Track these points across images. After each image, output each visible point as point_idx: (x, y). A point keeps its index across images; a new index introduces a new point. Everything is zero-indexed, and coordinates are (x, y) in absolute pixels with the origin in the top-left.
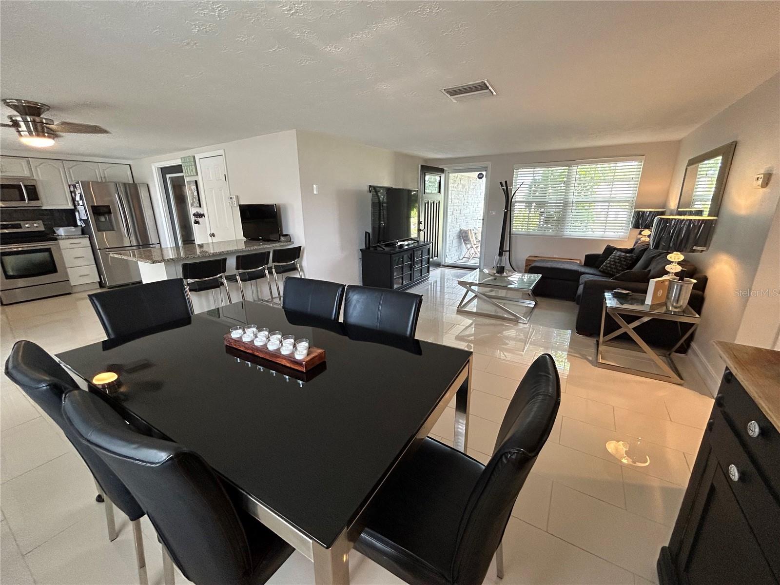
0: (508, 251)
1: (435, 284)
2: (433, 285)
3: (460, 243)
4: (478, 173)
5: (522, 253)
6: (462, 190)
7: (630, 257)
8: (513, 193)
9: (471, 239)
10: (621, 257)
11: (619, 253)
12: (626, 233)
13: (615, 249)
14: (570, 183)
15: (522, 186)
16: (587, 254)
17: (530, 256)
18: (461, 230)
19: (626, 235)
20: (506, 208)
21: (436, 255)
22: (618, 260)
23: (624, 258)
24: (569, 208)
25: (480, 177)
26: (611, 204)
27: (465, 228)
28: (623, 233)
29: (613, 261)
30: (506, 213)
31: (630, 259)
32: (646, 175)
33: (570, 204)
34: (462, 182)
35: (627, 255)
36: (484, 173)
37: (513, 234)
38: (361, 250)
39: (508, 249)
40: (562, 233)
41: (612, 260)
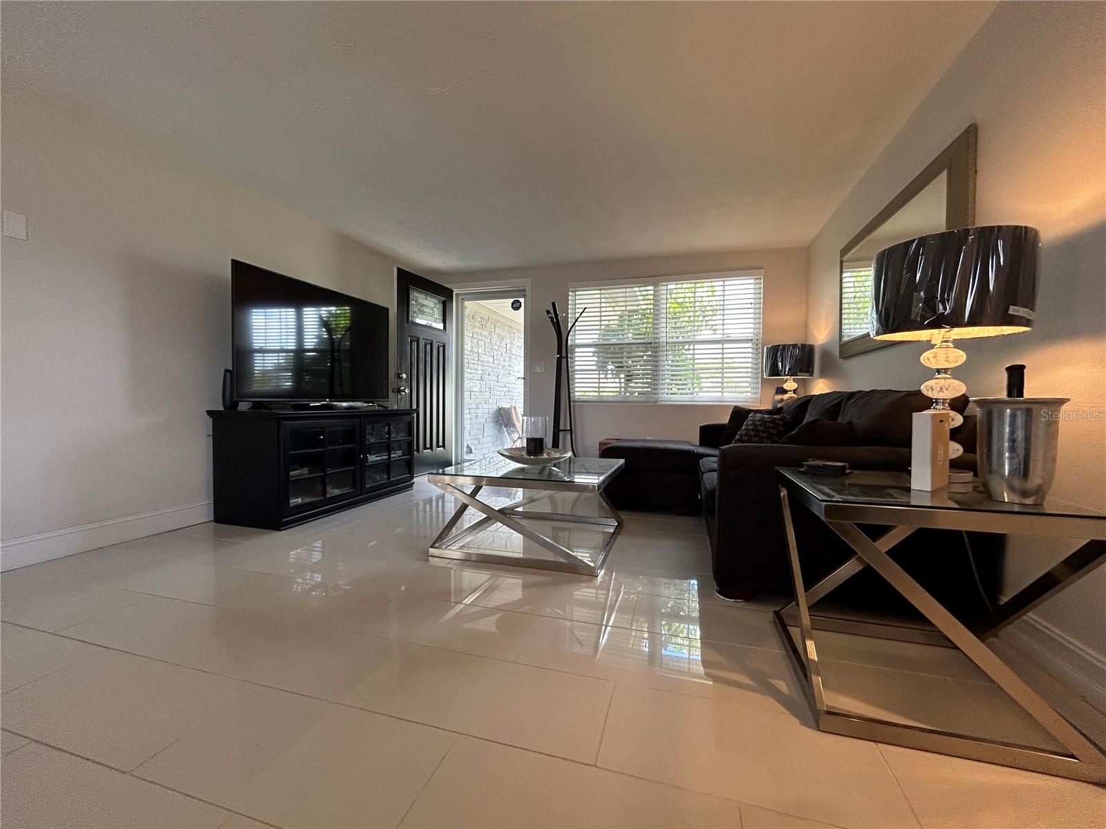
0: (568, 430)
1: (440, 504)
2: (434, 503)
3: (500, 431)
4: (512, 300)
5: (593, 433)
6: (498, 343)
7: (780, 420)
8: (570, 325)
9: (516, 423)
10: (766, 422)
11: (758, 416)
12: (756, 393)
13: (749, 411)
14: (658, 327)
15: (583, 315)
16: (701, 425)
17: (606, 439)
18: (500, 409)
19: (755, 396)
20: (559, 352)
21: (441, 444)
22: (761, 426)
23: (770, 422)
24: (661, 353)
25: (516, 306)
26: (725, 346)
27: (506, 406)
28: (749, 394)
29: (753, 430)
30: (559, 361)
31: (782, 423)
32: (769, 300)
33: (663, 347)
34: (497, 331)
35: (775, 416)
36: (522, 300)
37: (575, 402)
38: (209, 413)
39: (569, 428)
40: (655, 396)
41: (750, 427)
